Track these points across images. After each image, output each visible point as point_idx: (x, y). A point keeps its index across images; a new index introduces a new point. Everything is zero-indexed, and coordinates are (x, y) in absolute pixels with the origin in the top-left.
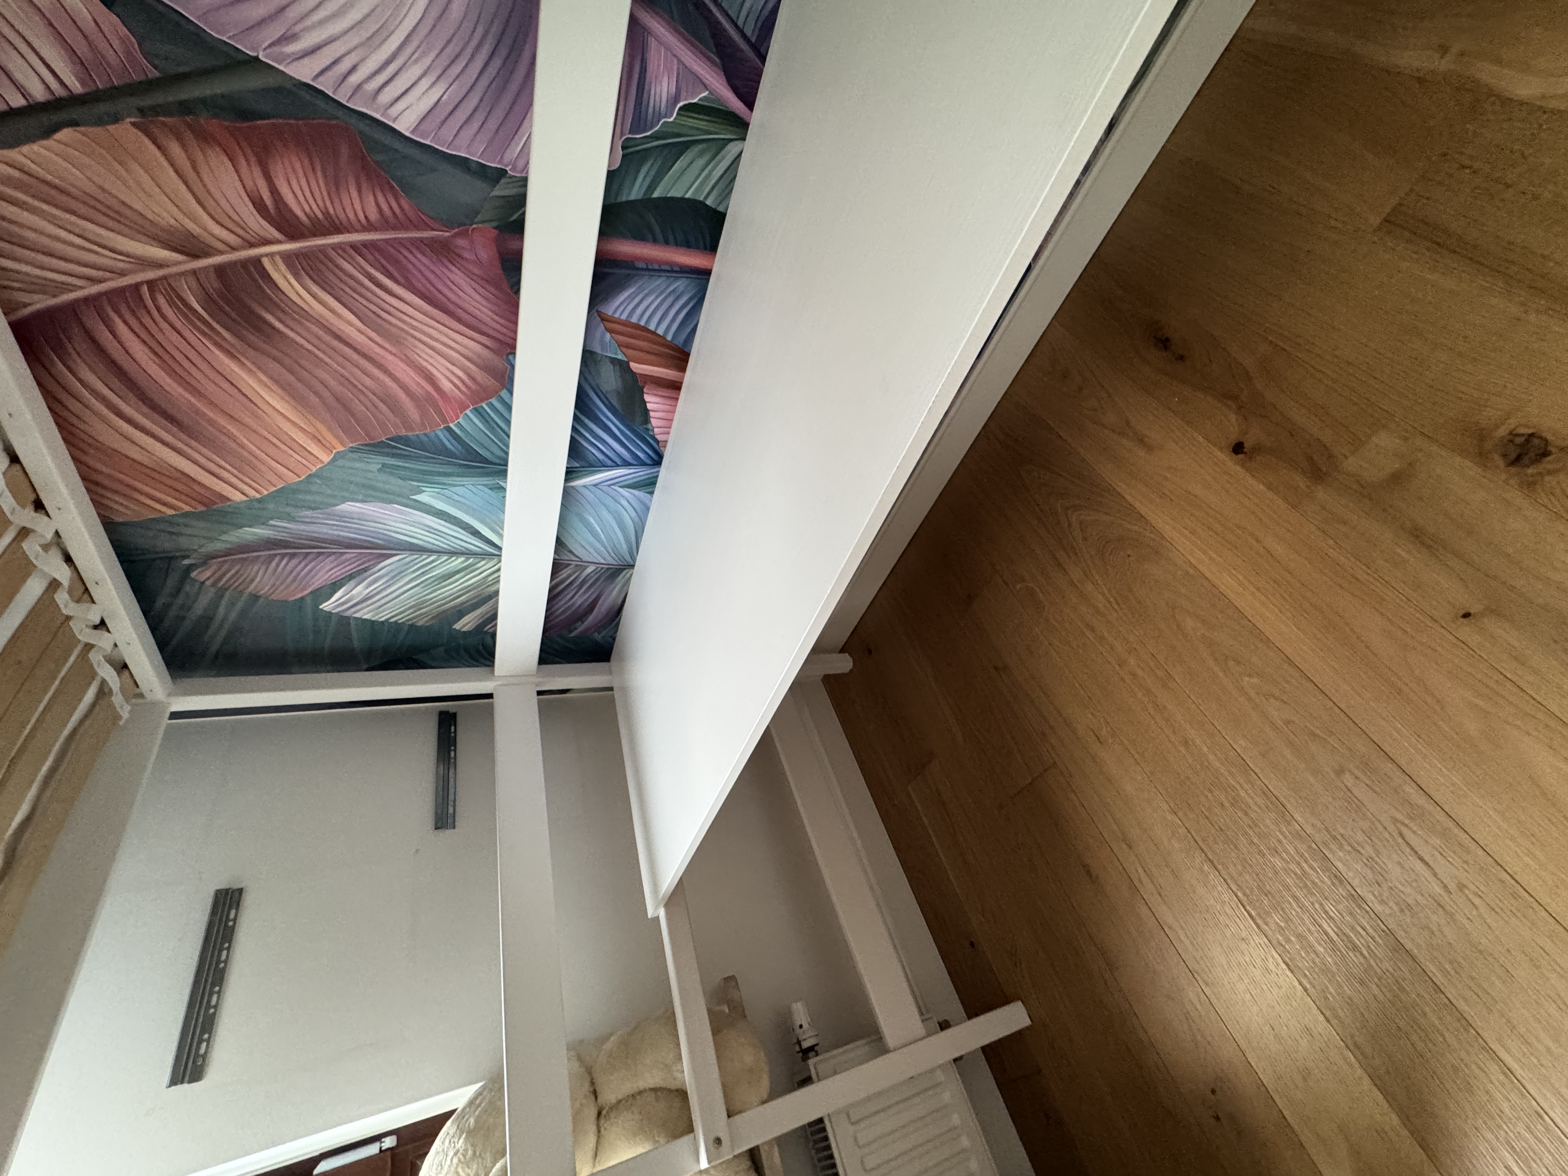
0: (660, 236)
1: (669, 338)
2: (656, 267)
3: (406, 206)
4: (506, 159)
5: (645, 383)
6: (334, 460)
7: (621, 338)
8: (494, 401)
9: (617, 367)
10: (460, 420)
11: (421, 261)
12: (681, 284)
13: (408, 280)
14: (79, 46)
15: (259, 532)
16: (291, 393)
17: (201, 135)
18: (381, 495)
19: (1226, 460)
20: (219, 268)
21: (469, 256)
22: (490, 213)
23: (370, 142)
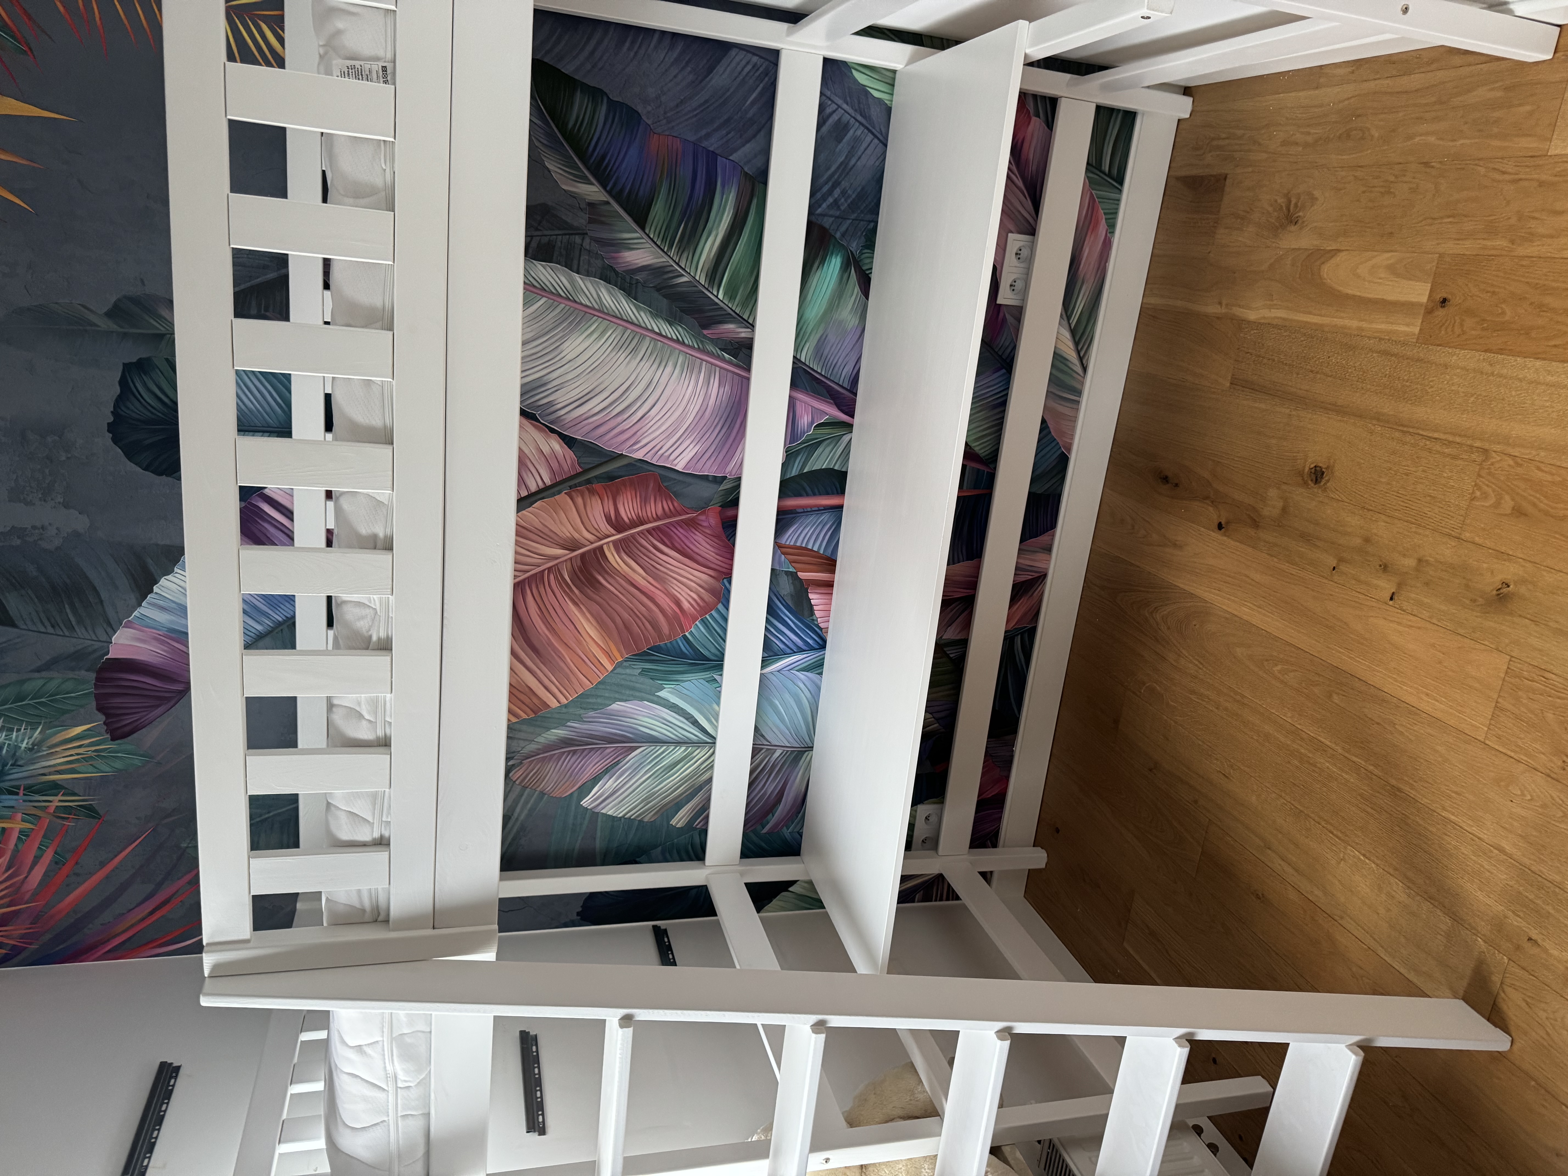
0: (810, 491)
1: (821, 552)
2: (809, 510)
3: (676, 504)
4: (727, 472)
5: (809, 585)
6: (615, 669)
7: (792, 558)
8: (713, 612)
9: (790, 577)
10: (692, 629)
11: (680, 532)
12: (825, 517)
13: (673, 544)
14: (555, 465)
15: (559, 733)
16: (601, 625)
17: (592, 492)
18: (637, 694)
19: (1217, 535)
20: (583, 556)
21: (705, 524)
22: (717, 500)
23: (664, 478)
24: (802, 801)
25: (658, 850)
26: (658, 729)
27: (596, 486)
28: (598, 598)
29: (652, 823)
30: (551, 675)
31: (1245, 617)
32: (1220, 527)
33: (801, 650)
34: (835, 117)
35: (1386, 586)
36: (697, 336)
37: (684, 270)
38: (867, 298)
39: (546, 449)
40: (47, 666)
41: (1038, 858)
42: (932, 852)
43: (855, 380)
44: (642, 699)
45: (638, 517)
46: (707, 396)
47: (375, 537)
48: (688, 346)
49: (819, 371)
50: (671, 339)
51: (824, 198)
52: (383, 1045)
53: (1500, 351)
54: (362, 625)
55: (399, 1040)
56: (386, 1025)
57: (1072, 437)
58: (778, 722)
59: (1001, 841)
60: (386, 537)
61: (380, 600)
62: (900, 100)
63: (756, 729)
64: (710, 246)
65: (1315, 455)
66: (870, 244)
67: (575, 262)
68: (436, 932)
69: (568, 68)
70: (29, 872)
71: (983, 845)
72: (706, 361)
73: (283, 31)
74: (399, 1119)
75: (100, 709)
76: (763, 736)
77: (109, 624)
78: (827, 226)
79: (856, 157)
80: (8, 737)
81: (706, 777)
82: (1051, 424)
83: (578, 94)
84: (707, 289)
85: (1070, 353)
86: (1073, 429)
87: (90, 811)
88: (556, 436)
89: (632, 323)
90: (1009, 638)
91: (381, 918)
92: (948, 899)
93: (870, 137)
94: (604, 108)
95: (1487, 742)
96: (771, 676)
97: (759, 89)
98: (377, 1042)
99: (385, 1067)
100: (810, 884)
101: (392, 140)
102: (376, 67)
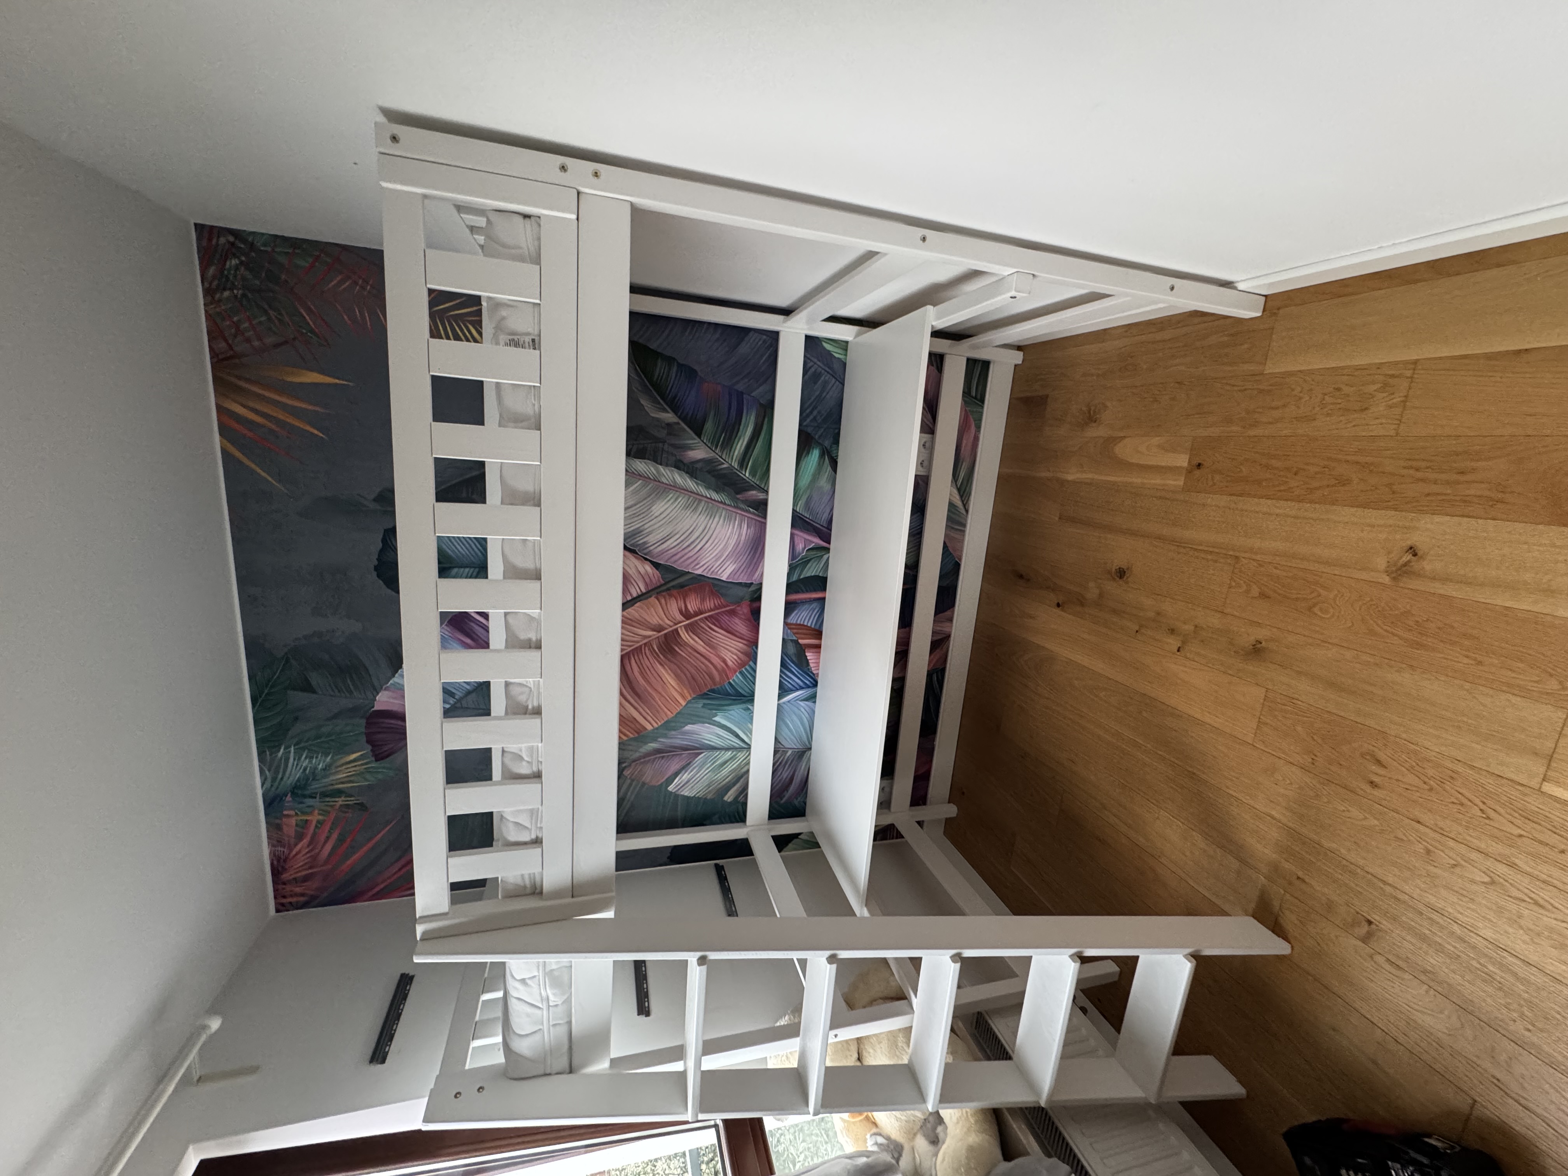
0: (804, 590)
1: (813, 627)
2: (805, 601)
3: (722, 601)
4: (753, 580)
5: (806, 648)
6: (687, 704)
7: (795, 631)
8: (747, 667)
9: (794, 643)
10: (734, 678)
11: (726, 618)
12: (814, 605)
13: (721, 626)
14: (648, 580)
15: (653, 745)
16: (677, 677)
17: (671, 596)
18: (701, 719)
19: (1058, 611)
20: (665, 634)
21: (740, 612)
22: (748, 597)
23: (714, 585)
24: (805, 781)
25: (717, 816)
26: (716, 741)
27: (674, 592)
28: (675, 661)
29: (712, 800)
30: (646, 709)
31: (1080, 662)
32: (1058, 605)
33: (802, 688)
34: (813, 369)
35: (1173, 643)
36: (734, 499)
37: (725, 460)
38: (836, 473)
39: (642, 571)
40: (336, 716)
41: (952, 811)
42: (886, 811)
43: (830, 522)
44: (704, 723)
45: (699, 609)
46: (740, 535)
47: (530, 640)
48: (728, 505)
49: (808, 517)
50: (718, 501)
51: (808, 416)
52: (539, 978)
53: (1241, 495)
54: (522, 698)
55: (550, 975)
56: (541, 967)
57: (962, 551)
58: (789, 733)
59: (928, 802)
60: (537, 640)
61: (534, 681)
62: (851, 358)
63: (776, 738)
64: (740, 446)
65: (1119, 560)
66: (836, 441)
67: (659, 458)
68: (575, 900)
69: (653, 346)
70: (322, 847)
71: (918, 805)
72: (740, 514)
73: (481, 328)
74: (551, 1028)
75: (368, 742)
76: (780, 743)
77: (375, 689)
78: (810, 432)
79: (826, 392)
80: (310, 762)
81: (745, 769)
82: (948, 544)
83: (659, 360)
84: (739, 471)
85: (959, 503)
86: (962, 547)
87: (362, 807)
88: (648, 562)
89: (694, 493)
90: (930, 675)
91: (537, 891)
92: (897, 838)
93: (834, 380)
94: (675, 368)
95: (1255, 744)
96: (785, 706)
97: (767, 354)
98: (534, 977)
99: (541, 994)
100: (812, 834)
101: (539, 385)
102: (528, 339)
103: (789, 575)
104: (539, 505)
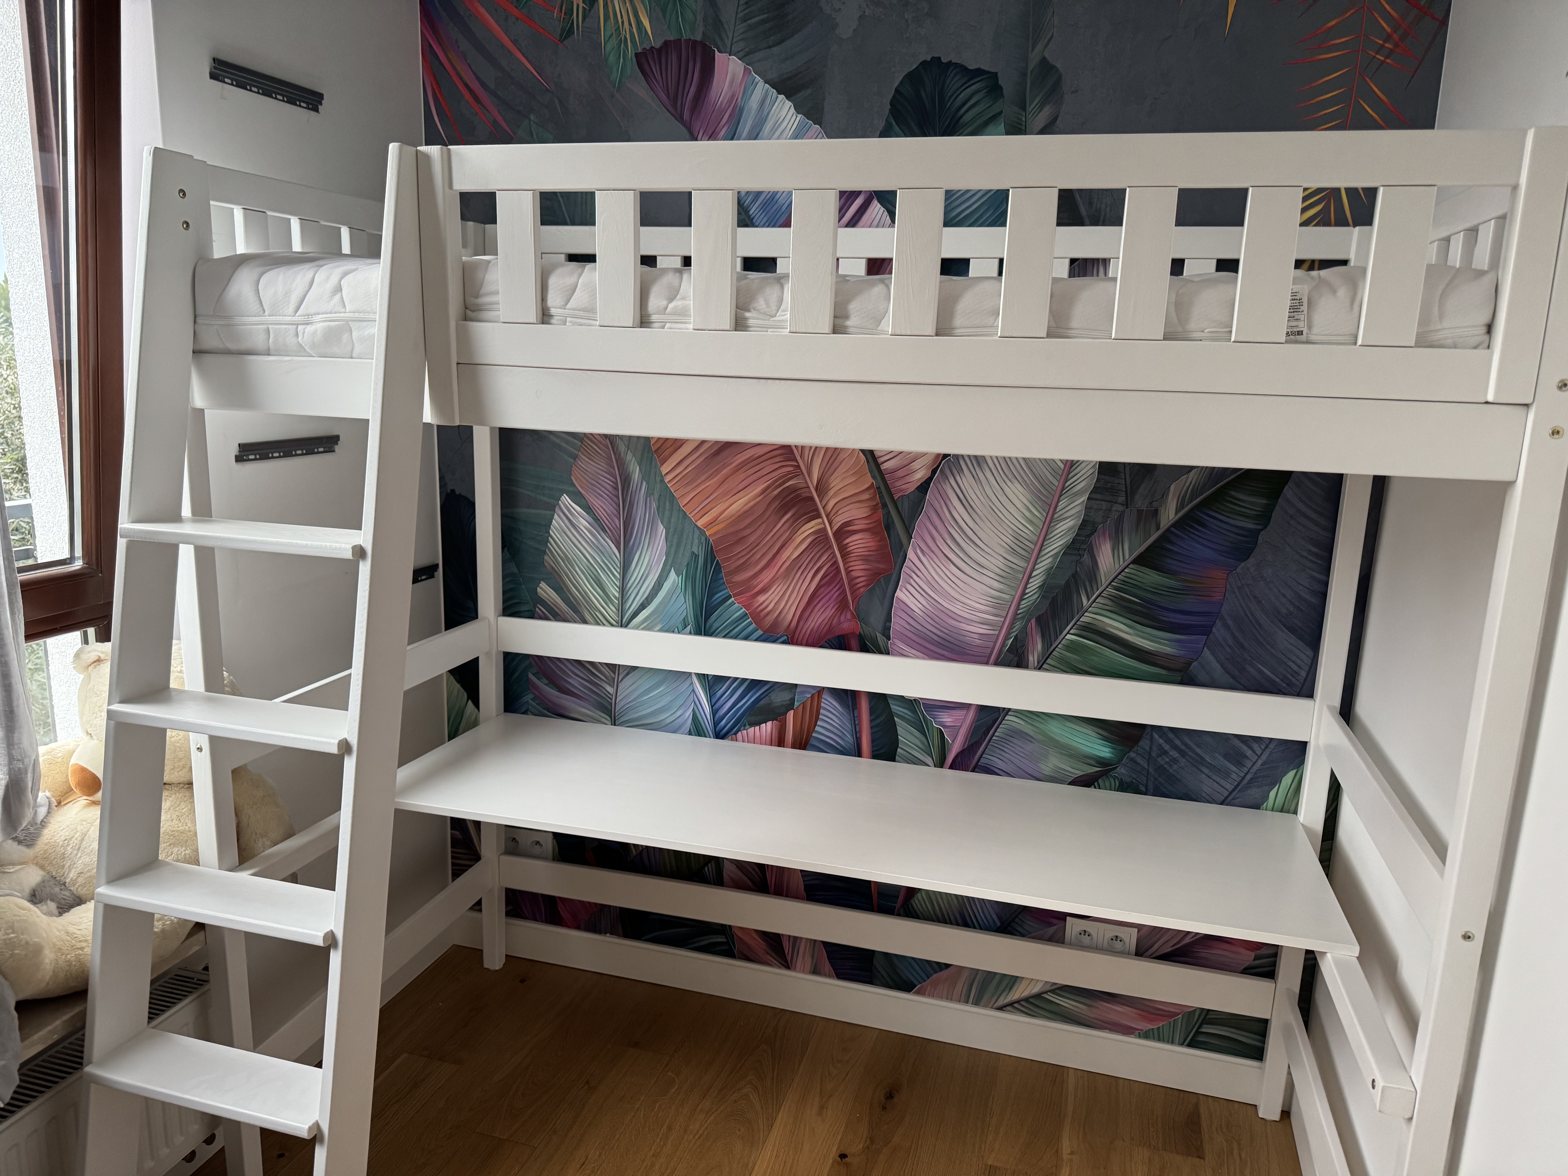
0: (875, 723)
1: (814, 735)
2: (857, 722)
3: (862, 590)
4: (894, 640)
5: (780, 721)
6: (699, 528)
7: (808, 705)
8: (754, 625)
9: (788, 702)
10: (737, 605)
11: (834, 594)
12: (849, 738)
13: (822, 586)
14: (900, 473)
15: (636, 474)
16: (743, 516)
17: (874, 509)
18: (673, 550)
19: (834, 1152)
20: (812, 499)
21: (842, 618)
22: (867, 630)
23: (888, 579)
24: (560, 714)
25: (515, 570)
26: (637, 570)
27: (880, 513)
28: (769, 512)
29: (542, 563)
30: (694, 466)
32: (843, 1156)
33: (714, 713)
34: (1249, 753)
36: (1029, 614)
37: (1094, 601)
38: (1070, 784)
39: (916, 465)
41: (494, 961)
43: (988, 770)
44: (667, 555)
45: (849, 553)
46: (969, 621)
47: (847, 317)
48: (1019, 604)
49: (996, 734)
50: (1025, 588)
51: (1168, 741)
52: (341, 313)
54: (760, 303)
55: (346, 327)
56: (361, 315)
57: (931, 995)
58: (643, 689)
59: (512, 920)
60: (846, 327)
61: (785, 321)
62: (1268, 819)
63: (634, 668)
64: (1118, 626)
66: (1124, 787)
67: (1099, 496)
71: (509, 902)
72: (1004, 622)
75: (666, 43)
76: (628, 674)
77: (747, 54)
78: (1141, 743)
79: (1210, 774)
81: (588, 617)
82: (945, 972)
84: (1075, 624)
85: (1018, 993)
86: (940, 997)
87: (568, 32)
88: (929, 474)
89: (1040, 550)
90: (724, 928)
91: (469, 313)
92: (455, 866)
93: (1230, 787)
94: (1251, 526)
96: (688, 682)
97: (1274, 677)
98: (344, 307)
99: (319, 314)
100: (475, 724)
101: (1233, 339)
102: (1302, 326)
103: (901, 699)
104: (1049, 335)
